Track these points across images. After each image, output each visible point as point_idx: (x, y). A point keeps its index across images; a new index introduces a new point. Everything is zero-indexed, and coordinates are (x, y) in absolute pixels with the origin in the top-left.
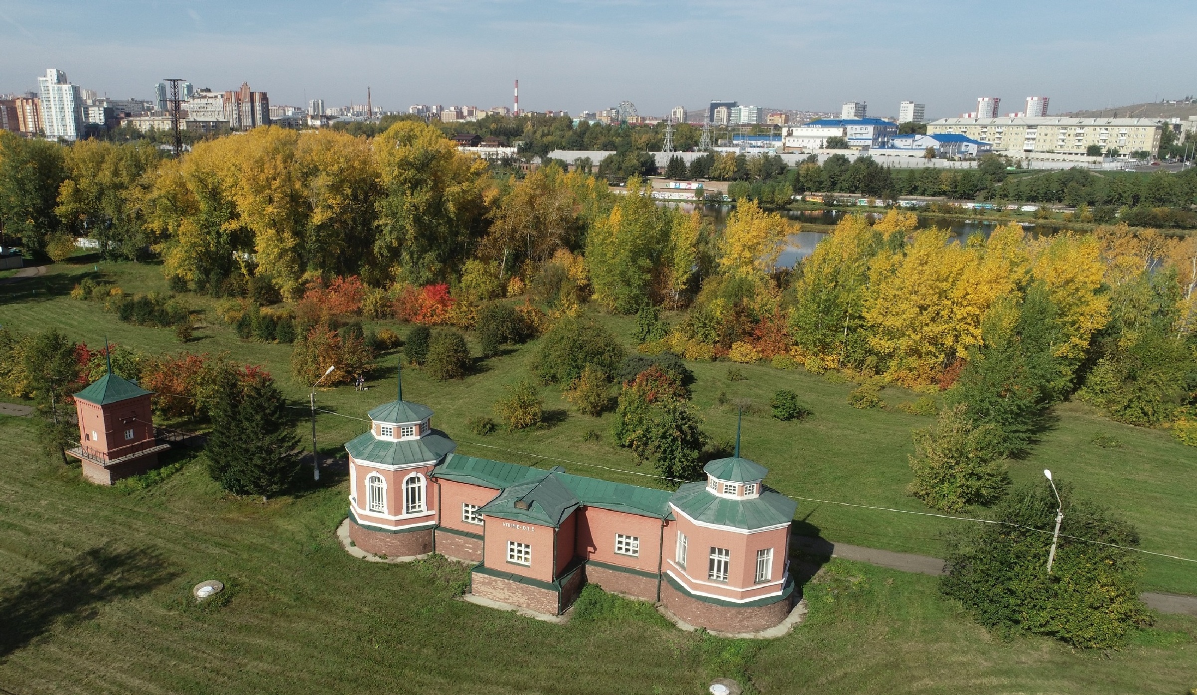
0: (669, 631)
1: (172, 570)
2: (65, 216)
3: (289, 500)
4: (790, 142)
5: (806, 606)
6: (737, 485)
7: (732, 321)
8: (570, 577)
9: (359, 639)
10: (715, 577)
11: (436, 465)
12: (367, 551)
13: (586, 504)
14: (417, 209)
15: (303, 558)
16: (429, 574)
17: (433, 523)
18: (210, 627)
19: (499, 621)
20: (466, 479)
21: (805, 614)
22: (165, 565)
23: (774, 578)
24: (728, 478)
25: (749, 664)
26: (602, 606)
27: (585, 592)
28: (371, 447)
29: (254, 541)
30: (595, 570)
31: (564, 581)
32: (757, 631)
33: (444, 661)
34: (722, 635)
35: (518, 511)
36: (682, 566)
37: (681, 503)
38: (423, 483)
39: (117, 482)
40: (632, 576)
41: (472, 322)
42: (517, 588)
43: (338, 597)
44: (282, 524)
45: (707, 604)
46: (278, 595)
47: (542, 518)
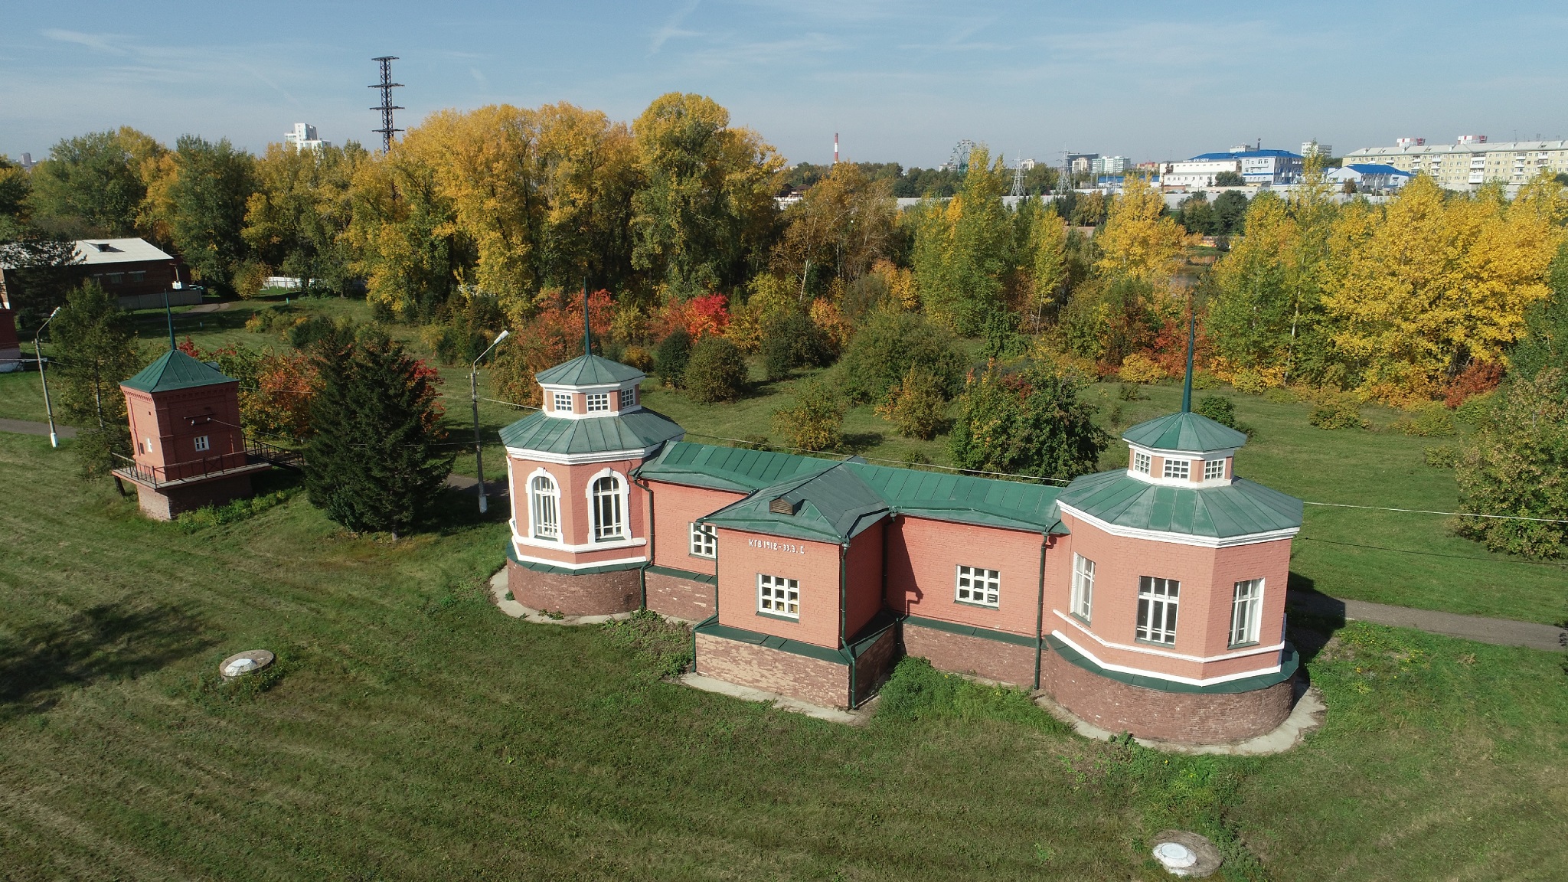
0: (1061, 741)
1: (207, 637)
2: (255, 240)
3: (432, 537)
4: (1169, 180)
5: (1320, 698)
6: (1191, 458)
7: (1122, 327)
8: (872, 641)
9: (480, 747)
10: (1149, 637)
11: (645, 460)
12: (531, 607)
13: (903, 511)
14: (687, 203)
15: (425, 617)
16: (628, 642)
17: (642, 559)
18: (231, 726)
19: (739, 720)
20: (694, 479)
21: (1321, 712)
22: (201, 629)
23: (1265, 639)
24: (1173, 445)
25: (1228, 802)
26: (932, 694)
27: (900, 672)
28: (536, 429)
29: (355, 593)
30: (919, 633)
31: (861, 649)
32: (1234, 741)
33: (628, 791)
34: (1166, 748)
35: (776, 517)
36: (1082, 620)
37: (1080, 499)
38: (623, 489)
39: (181, 515)
40: (988, 643)
41: (756, 343)
42: (776, 660)
43: (465, 678)
44: (409, 570)
45: (1133, 688)
46: (363, 673)
47: (819, 527)
